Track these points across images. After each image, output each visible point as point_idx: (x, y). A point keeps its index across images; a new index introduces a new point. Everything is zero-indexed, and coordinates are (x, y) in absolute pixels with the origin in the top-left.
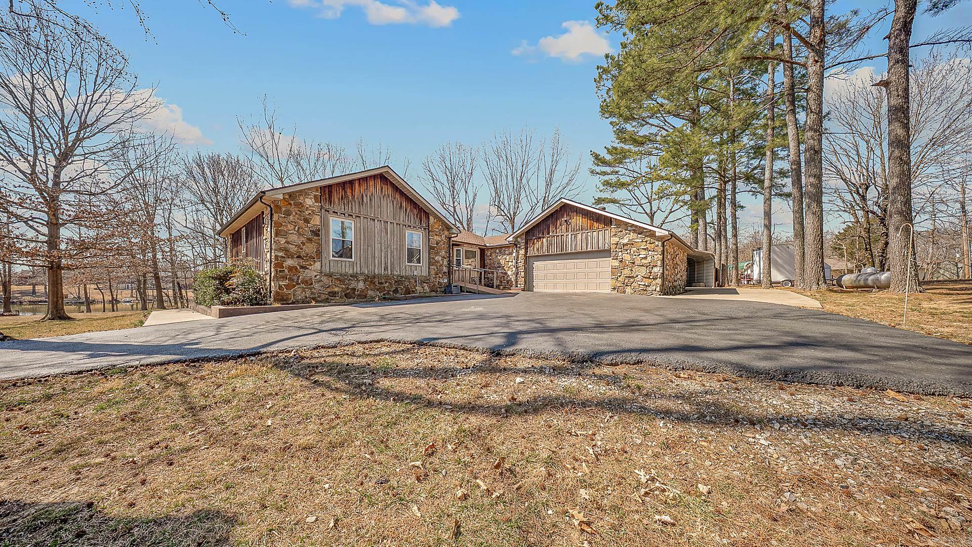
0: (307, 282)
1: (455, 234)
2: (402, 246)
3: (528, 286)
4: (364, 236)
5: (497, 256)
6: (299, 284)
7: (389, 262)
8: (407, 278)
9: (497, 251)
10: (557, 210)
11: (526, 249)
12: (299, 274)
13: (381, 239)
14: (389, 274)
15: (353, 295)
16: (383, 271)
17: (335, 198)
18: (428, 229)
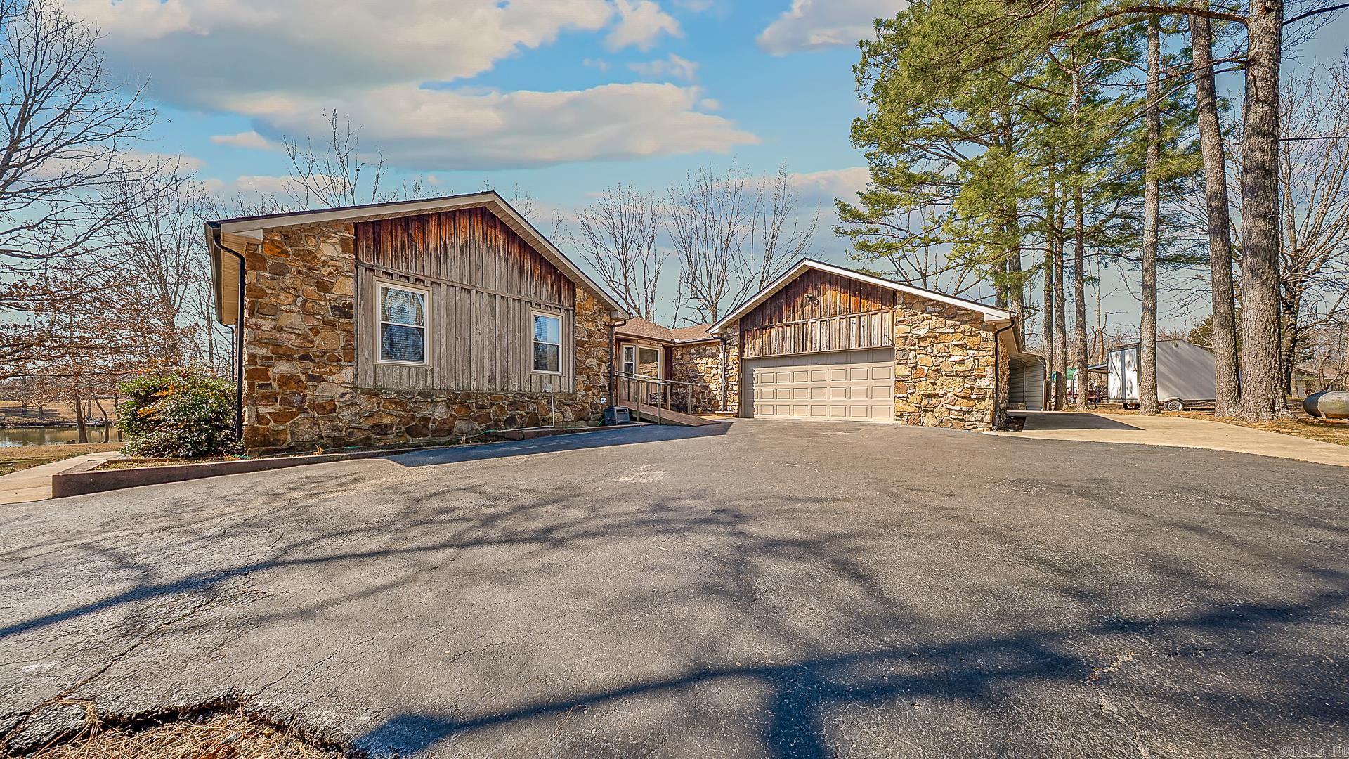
0: (322, 406)
1: (621, 320)
2: (523, 341)
3: (745, 410)
4: (449, 319)
5: (691, 359)
6: (305, 411)
7: (499, 368)
8: (533, 396)
9: (693, 351)
10: (795, 280)
11: (742, 347)
12: (305, 392)
13: (482, 326)
14: (499, 389)
15: (424, 430)
16: (486, 384)
17: (388, 247)
18: (573, 311)
